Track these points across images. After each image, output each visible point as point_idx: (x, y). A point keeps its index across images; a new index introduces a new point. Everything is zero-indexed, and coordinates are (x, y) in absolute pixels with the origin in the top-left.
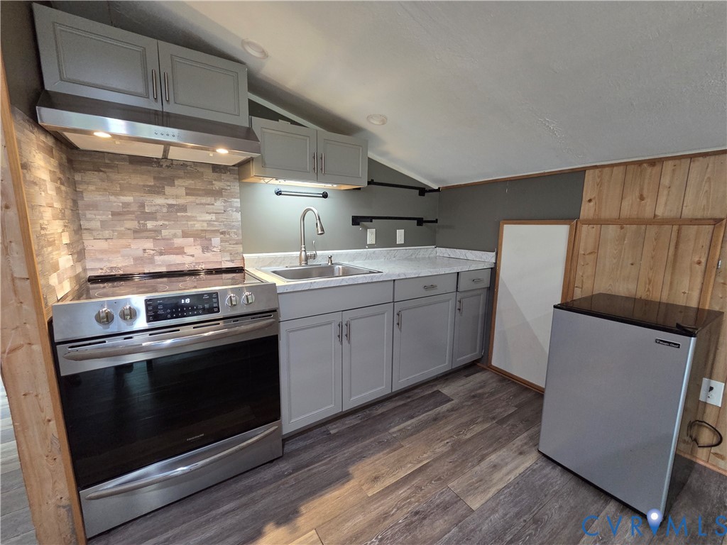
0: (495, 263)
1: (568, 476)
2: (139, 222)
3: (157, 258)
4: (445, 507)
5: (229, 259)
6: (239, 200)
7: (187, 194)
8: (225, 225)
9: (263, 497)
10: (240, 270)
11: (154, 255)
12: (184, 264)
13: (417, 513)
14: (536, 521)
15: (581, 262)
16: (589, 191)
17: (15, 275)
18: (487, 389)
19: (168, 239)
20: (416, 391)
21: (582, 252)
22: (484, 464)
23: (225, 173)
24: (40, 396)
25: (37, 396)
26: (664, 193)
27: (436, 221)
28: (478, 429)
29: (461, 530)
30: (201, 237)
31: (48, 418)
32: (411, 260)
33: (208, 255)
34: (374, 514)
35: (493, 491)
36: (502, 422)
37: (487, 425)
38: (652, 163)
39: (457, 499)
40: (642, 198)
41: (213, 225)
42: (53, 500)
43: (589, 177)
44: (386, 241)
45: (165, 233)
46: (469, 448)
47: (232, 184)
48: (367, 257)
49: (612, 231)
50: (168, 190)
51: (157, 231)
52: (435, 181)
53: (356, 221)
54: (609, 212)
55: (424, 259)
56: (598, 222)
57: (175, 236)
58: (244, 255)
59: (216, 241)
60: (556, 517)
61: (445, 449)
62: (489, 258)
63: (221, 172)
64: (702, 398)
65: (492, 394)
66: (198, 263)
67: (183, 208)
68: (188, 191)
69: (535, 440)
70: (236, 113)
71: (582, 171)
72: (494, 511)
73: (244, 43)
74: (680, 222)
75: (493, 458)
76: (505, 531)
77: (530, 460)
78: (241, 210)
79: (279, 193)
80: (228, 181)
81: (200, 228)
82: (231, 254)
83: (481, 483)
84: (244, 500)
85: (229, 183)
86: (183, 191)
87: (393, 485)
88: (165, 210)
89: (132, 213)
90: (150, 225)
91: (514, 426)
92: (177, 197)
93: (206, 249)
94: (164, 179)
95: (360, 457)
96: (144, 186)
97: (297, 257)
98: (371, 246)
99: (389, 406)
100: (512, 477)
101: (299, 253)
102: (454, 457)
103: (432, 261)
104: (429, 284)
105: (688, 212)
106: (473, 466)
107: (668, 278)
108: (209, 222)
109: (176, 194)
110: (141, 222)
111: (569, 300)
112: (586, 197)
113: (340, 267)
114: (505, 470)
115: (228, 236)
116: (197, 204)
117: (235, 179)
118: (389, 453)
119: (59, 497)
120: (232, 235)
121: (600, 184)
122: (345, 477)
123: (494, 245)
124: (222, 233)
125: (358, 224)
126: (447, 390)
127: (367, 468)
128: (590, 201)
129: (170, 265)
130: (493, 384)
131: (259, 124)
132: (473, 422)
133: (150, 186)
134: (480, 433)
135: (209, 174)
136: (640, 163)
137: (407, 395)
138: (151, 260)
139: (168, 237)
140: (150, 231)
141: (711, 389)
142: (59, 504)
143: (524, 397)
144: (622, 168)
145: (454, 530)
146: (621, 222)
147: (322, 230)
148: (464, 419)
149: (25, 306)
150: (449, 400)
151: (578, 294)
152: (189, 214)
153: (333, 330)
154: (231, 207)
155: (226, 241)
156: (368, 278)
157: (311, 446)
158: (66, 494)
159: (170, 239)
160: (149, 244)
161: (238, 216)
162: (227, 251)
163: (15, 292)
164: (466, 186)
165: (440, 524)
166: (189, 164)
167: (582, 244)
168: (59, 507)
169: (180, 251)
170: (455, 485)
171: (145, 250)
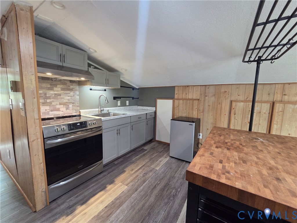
0: (156, 110)
1: (176, 160)
2: (44, 100)
3: (50, 112)
4: (151, 171)
5: (75, 112)
6: (78, 92)
7: (61, 90)
8: (74, 100)
9: (102, 181)
10: (80, 116)
11: (49, 111)
12: (60, 114)
13: (145, 173)
14: (170, 168)
15: (176, 109)
16: (176, 92)
17: (35, 118)
18: (155, 146)
19: (54, 106)
20: (137, 150)
21: (175, 107)
22: (158, 161)
23: (74, 83)
24: (39, 155)
25: (38, 155)
26: (190, 93)
27: (138, 98)
28: (155, 155)
29: (155, 174)
30: (66, 105)
31: (41, 162)
32: (131, 110)
33: (68, 111)
34: (135, 176)
35: (161, 165)
36: (160, 152)
37: (157, 154)
38: (188, 86)
39: (153, 169)
40: (186, 94)
41: (70, 101)
42: (41, 190)
43: (176, 88)
44: (123, 105)
45: (53, 103)
46: (154, 159)
47: (76, 87)
48: (118, 110)
49: (181, 101)
50: (55, 89)
51: (51, 103)
52: (137, 86)
53: (115, 98)
54: (180, 97)
55: (135, 110)
56: (178, 99)
57: (57, 105)
58: (80, 111)
59: (71, 106)
60: (174, 167)
61: (148, 161)
62: (154, 109)
63: (73, 83)
64: (198, 138)
65: (157, 147)
66: (64, 114)
67: (60, 95)
68: (62, 89)
69: (169, 154)
70: (84, 66)
71: (174, 87)
72: (162, 169)
73: (90, 48)
74: (193, 100)
75: (160, 160)
76: (164, 172)
77: (168, 158)
78: (79, 95)
79: (91, 89)
80: (75, 85)
81: (66, 102)
82: (76, 110)
83: (158, 165)
84: (96, 183)
85: (75, 86)
86: (60, 89)
87: (137, 170)
88: (53, 96)
89: (42, 97)
90: (48, 101)
91: (163, 153)
92: (58, 91)
93: (67, 109)
94: (54, 85)
95: (126, 166)
96: (47, 87)
97: (97, 111)
98: (119, 106)
99: (130, 154)
100: (165, 162)
101: (98, 109)
102: (151, 161)
103: (137, 110)
104: (139, 117)
105: (194, 98)
106: (156, 162)
107: (192, 112)
108: (68, 100)
109: (58, 90)
110: (45, 100)
111: (174, 118)
112: (176, 93)
113: (112, 113)
114: (163, 161)
115: (75, 104)
116: (65, 93)
117: (77, 85)
118: (134, 164)
119: (42, 188)
120: (76, 104)
121: (178, 90)
122: (124, 172)
123: (155, 106)
124: (73, 103)
125: (115, 99)
126: (145, 148)
127: (129, 168)
128: (176, 94)
129: (55, 115)
130: (157, 145)
131: (91, 70)
132: (154, 154)
133: (49, 87)
134: (156, 156)
135: (69, 83)
136: (185, 86)
137: (134, 151)
138: (48, 113)
139: (54, 105)
140: (48, 103)
141: (200, 135)
142: (42, 191)
143: (165, 146)
144: (182, 87)
145: (154, 174)
146: (183, 99)
147: (108, 102)
148: (151, 154)
149: (37, 127)
150: (146, 150)
151: (175, 117)
152: (62, 97)
153: (116, 131)
154: (76, 94)
155: (74, 106)
156: (123, 116)
157: (111, 167)
158: (44, 188)
159: (55, 106)
160: (47, 108)
161: (78, 97)
162: (75, 109)
163: (35, 123)
164: (146, 88)
165: (151, 174)
166: (62, 80)
167: (175, 105)
168: (42, 192)
169: (58, 110)
170: (152, 166)
171: (46, 110)
